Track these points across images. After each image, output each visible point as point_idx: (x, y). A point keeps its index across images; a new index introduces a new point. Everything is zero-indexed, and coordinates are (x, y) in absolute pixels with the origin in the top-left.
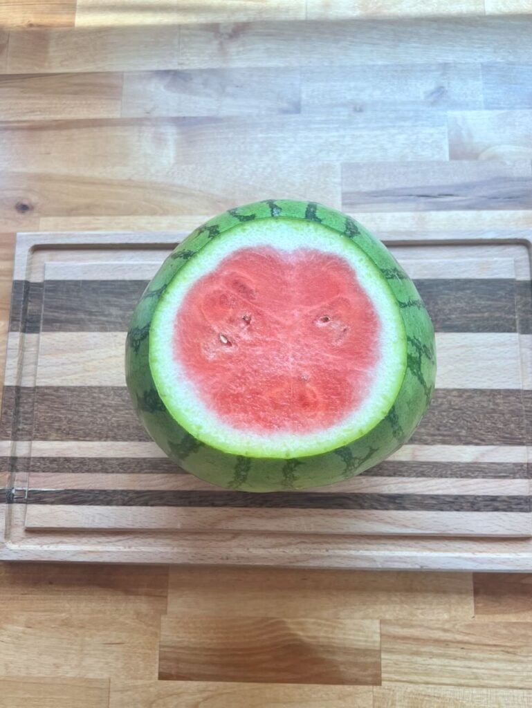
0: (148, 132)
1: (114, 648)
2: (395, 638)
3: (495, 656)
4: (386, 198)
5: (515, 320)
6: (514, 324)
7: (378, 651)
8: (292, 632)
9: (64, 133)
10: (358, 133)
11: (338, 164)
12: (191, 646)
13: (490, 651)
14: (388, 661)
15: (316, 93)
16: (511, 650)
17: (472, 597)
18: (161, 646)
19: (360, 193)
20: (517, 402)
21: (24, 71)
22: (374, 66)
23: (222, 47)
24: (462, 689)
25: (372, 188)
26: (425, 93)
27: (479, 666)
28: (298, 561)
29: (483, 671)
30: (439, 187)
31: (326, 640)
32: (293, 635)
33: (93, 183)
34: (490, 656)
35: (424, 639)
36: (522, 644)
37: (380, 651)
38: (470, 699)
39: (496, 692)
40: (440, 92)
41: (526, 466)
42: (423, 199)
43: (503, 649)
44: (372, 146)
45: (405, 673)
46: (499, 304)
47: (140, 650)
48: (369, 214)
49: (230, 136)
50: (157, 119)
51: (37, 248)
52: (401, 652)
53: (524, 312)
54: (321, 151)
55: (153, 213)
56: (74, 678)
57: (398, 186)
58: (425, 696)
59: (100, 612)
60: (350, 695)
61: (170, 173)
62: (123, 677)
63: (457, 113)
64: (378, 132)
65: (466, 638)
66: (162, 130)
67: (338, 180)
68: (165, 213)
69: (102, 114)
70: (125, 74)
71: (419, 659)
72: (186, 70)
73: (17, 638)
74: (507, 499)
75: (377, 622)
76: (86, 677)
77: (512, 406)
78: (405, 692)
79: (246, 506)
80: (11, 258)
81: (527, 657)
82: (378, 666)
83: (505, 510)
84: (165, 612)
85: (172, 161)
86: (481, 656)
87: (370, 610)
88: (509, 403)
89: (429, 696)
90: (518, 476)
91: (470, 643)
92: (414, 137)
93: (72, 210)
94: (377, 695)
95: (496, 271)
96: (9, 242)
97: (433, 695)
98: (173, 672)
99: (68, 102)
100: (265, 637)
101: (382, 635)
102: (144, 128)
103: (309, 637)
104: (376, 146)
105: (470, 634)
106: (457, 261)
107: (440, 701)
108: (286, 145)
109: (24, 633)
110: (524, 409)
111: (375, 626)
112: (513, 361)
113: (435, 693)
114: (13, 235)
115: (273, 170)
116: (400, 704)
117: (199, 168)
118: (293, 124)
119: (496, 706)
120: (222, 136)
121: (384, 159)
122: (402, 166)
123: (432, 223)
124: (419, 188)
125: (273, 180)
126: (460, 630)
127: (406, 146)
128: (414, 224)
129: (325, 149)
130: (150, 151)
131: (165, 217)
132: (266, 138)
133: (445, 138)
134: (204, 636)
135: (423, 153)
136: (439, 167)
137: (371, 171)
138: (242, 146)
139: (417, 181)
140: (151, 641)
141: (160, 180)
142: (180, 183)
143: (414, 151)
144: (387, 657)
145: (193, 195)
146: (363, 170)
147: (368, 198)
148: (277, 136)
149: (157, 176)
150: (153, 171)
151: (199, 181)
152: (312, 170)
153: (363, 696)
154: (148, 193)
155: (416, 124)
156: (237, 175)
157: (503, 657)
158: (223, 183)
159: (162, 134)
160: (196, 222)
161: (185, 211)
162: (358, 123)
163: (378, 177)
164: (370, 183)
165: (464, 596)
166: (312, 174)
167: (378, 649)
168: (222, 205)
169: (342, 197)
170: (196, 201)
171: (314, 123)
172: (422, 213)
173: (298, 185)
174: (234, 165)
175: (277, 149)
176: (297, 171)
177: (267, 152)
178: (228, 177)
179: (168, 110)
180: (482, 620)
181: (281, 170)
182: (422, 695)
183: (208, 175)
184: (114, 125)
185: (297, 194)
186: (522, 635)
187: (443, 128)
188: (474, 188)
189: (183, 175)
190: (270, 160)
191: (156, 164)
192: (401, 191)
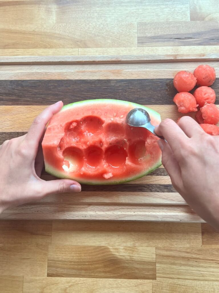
0: (43, 8)
1: (25, 261)
2: (163, 256)
3: (212, 265)
4: (159, 40)
8: (113, 253)
9: (1, 8)
10: (145, 8)
11: (136, 23)
12: (63, 260)
13: (210, 263)
14: (160, 268)
17: (201, 236)
18: (48, 260)
19: (146, 37)
24: (195, 282)
25: (153, 35)
27: (204, 270)
29: (206, 272)
30: (185, 34)
31: (129, 257)
32: (113, 255)
34: (210, 265)
35: (177, 257)
37: (155, 263)
38: (200, 286)
39: (213, 283)
42: (177, 40)
43: (216, 262)
44: (153, 14)
45: (168, 274)
47: (38, 262)
48: (150, 47)
49: (83, 9)
50: (47, 1)
52: (165, 263)
54: (127, 16)
55: (45, 47)
57: (165, 34)
58: (178, 285)
59: (18, 243)
60: (141, 284)
61: (54, 27)
62: (30, 275)
64: (155, 7)
65: (198, 256)
66: (50, 6)
67: (136, 31)
68: (51, 47)
71: (174, 267)
76: (11, 275)
78: (168, 283)
82: (154, 270)
84: (51, 243)
85: (55, 22)
86: (205, 265)
87: (151, 243)
89: (180, 285)
91: (199, 259)
92: (173, 9)
93: (6, 46)
94: (154, 284)
98: (54, 273)
100: (99, 256)
101: (156, 255)
102: (40, 5)
103: (121, 256)
104: (154, 14)
105: (199, 254)
107: (185, 287)
108: (110, 13)
111: (153, 250)
113: (182, 283)
115: (104, 26)
116: (165, 288)
117: (68, 25)
118: (114, 3)
119: (213, 290)
120: (79, 9)
121: (158, 20)
122: (167, 24)
123: (182, 52)
124: (175, 34)
125: (104, 31)
126: (195, 252)
127: (169, 14)
128: (173, 52)
129: (129, 15)
130: (43, 17)
131: (51, 49)
132: (101, 10)
133: (188, 10)
134: (69, 255)
135: (177, 17)
136: (185, 24)
137: (152, 26)
138: (89, 14)
139: (174, 31)
140: (44, 257)
141: (48, 31)
142: (58, 32)
143: (173, 16)
144: (159, 266)
145: (65, 38)
146: (149, 26)
147: (150, 39)
148: (106, 9)
149: (47, 29)
150: (45, 27)
151: (68, 31)
152: (123, 26)
153: (147, 284)
154: (43, 37)
155: (174, 3)
156: (86, 28)
157: (216, 266)
158: (79, 32)
159: (49, 8)
160: (67, 51)
161: (61, 46)
162: (145, 3)
163: (155, 29)
164: (152, 32)
165: (197, 236)
166: (123, 28)
167: (155, 262)
168: (79, 43)
169: (138, 39)
170: (66, 41)
171: (124, 3)
172: (177, 47)
173: (116, 33)
174: (85, 24)
175: (106, 16)
176: (116, 26)
177: (101, 17)
178: (82, 30)
180: (206, 247)
181: (108, 26)
182: (176, 284)
183: (72, 28)
184: (26, 4)
185: (116, 38)
187: (187, 5)
188: (202, 34)
189: (60, 29)
190: (102, 21)
191: (46, 23)
192: (167, 36)
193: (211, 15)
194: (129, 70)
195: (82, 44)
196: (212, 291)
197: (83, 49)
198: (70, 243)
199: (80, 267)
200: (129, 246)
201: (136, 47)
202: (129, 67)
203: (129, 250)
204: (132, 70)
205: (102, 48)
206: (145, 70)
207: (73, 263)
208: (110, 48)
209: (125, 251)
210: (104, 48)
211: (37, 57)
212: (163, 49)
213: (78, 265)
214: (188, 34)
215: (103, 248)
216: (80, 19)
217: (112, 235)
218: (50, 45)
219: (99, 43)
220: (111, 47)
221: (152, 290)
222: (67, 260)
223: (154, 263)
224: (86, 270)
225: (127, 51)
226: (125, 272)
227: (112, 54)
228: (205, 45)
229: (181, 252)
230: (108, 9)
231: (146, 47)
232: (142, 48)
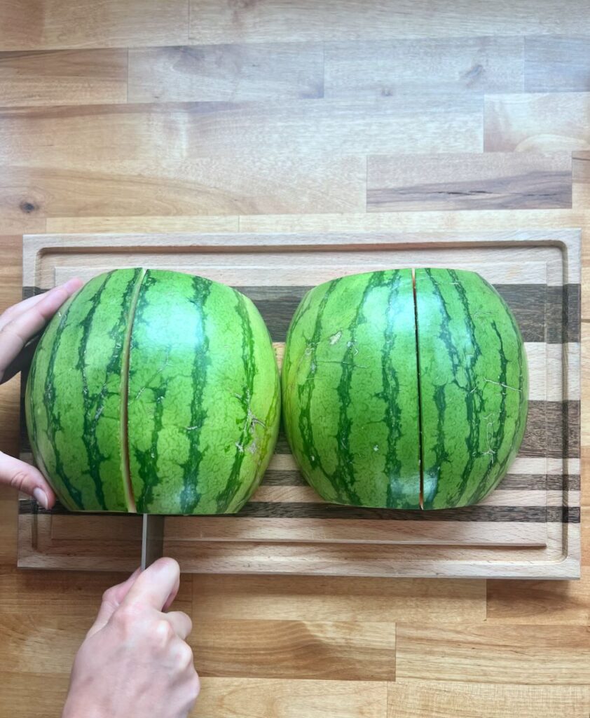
0: (158, 120)
2: (410, 639)
3: (504, 656)
4: (414, 195)
5: (543, 328)
6: (542, 334)
8: (312, 634)
9: (66, 121)
10: (385, 121)
11: (363, 158)
12: (216, 646)
13: (500, 651)
14: (403, 660)
15: (340, 73)
16: (519, 650)
17: (485, 602)
19: (386, 190)
20: (541, 414)
21: (19, 48)
22: (405, 40)
23: (236, 18)
24: (471, 685)
25: (400, 184)
26: (460, 73)
27: (488, 664)
28: (318, 569)
29: (491, 668)
30: (472, 183)
31: (343, 641)
32: (312, 636)
33: (101, 179)
34: (497, 655)
35: (436, 640)
36: (530, 644)
37: (395, 651)
38: (479, 693)
39: (503, 687)
40: (477, 71)
41: (545, 477)
42: (453, 197)
43: (512, 649)
44: (400, 136)
45: (418, 671)
46: (528, 311)
48: (395, 214)
49: (247, 124)
50: (167, 105)
51: (46, 252)
52: (415, 652)
53: (553, 320)
54: (345, 142)
55: (167, 214)
57: (428, 182)
58: (436, 690)
60: (365, 689)
61: (183, 168)
63: (494, 97)
64: (407, 120)
65: (478, 639)
66: (172, 118)
67: (363, 175)
68: (179, 213)
69: (107, 100)
70: (130, 51)
71: (431, 658)
72: (198, 46)
73: (51, 639)
74: (524, 510)
75: (394, 624)
77: (535, 417)
78: (418, 687)
79: (267, 516)
80: (19, 263)
81: (534, 656)
82: (392, 664)
83: (521, 520)
85: (185, 154)
86: (491, 655)
87: (387, 614)
88: (532, 415)
89: (440, 691)
90: (536, 487)
91: (480, 644)
92: (447, 125)
93: (80, 209)
94: (391, 690)
95: (526, 276)
96: (16, 246)
97: (443, 689)
99: (68, 85)
100: (285, 638)
101: (397, 637)
102: (152, 114)
103: (327, 638)
104: (405, 135)
105: (480, 635)
106: (486, 265)
107: (450, 694)
108: (307, 134)
109: (58, 635)
110: (547, 420)
111: (391, 628)
112: (540, 372)
113: (445, 688)
114: (20, 237)
115: (294, 164)
116: (413, 697)
117: (213, 162)
118: (315, 110)
119: (503, 699)
120: (238, 125)
121: (413, 151)
122: (432, 159)
123: (462, 224)
124: (450, 183)
125: (293, 175)
126: (472, 632)
127: (437, 135)
128: (443, 225)
129: (350, 139)
130: (160, 143)
131: (179, 217)
132: (286, 127)
133: (480, 126)
134: (227, 637)
135: (457, 144)
136: (472, 160)
137: (399, 164)
138: (260, 136)
139: (448, 175)
141: (172, 176)
142: (194, 179)
143: (447, 142)
144: (401, 656)
145: (208, 192)
146: (390, 164)
147: (394, 195)
148: (298, 124)
149: (169, 171)
150: (164, 166)
151: (214, 176)
152: (335, 164)
153: (378, 690)
154: (160, 190)
155: (449, 110)
156: (255, 169)
157: (513, 656)
158: (240, 179)
159: (173, 122)
160: (212, 222)
161: (200, 211)
162: (385, 109)
163: (406, 171)
164: (397, 179)
165: (477, 602)
166: (335, 169)
167: (394, 649)
168: (239, 204)
169: (367, 195)
170: (212, 200)
171: (338, 109)
172: (451, 212)
173: (320, 181)
174: (251, 158)
175: (298, 140)
176: (319, 165)
177: (287, 143)
178: (245, 172)
179: (179, 94)
180: (493, 623)
181: (302, 164)
182: (433, 690)
183: (224, 170)
184: (121, 112)
185: (319, 191)
186: (530, 637)
187: (478, 115)
188: (508, 184)
189: (196, 170)
190: (290, 152)
191: (167, 157)
192: (430, 187)
193: (531, 138)
195: (244, 204)
196: (500, 701)
197: (248, 216)
198: (229, 615)
199: (249, 658)
200: (344, 620)
201: (363, 213)
203: (343, 627)
205: (288, 215)
207: (234, 652)
208: (307, 215)
209: (336, 630)
210: (293, 216)
212: (421, 216)
213: (245, 654)
214: (477, 182)
215: (291, 624)
216: (241, 147)
217: (310, 599)
218: (176, 209)
219: (284, 204)
220: (310, 213)
221: (386, 700)
222: (223, 646)
223: (392, 652)
224: (260, 663)
225: (343, 222)
227: (312, 229)
228: (513, 208)
229: (445, 631)
230: (303, 123)
231: (385, 213)
232: (375, 214)
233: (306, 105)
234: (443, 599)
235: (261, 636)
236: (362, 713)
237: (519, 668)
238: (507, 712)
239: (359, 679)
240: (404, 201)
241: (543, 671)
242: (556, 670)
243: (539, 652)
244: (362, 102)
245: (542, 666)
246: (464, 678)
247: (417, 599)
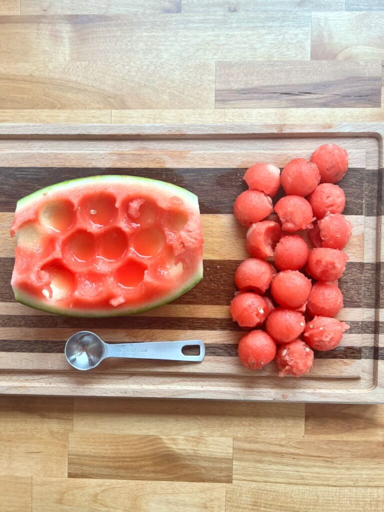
0: (46, 29)
1: (34, 455)
2: (244, 450)
3: (318, 464)
4: (254, 95)
5: (362, 204)
6: (361, 208)
7: (231, 459)
8: (168, 446)
10: (231, 33)
11: (213, 63)
12: (91, 454)
13: (314, 460)
14: (238, 467)
16: (329, 460)
17: (304, 422)
18: (69, 455)
19: (230, 90)
20: (359, 273)
24: (291, 486)
25: (242, 86)
27: (305, 471)
29: (307, 474)
30: (300, 86)
31: (192, 451)
34: (314, 464)
35: (266, 452)
36: (338, 456)
38: (297, 493)
39: (316, 488)
41: (361, 323)
42: (285, 97)
43: (324, 459)
44: (244, 45)
45: (250, 475)
46: (350, 190)
47: (54, 457)
48: (238, 109)
49: (118, 34)
50: (53, 17)
52: (248, 460)
53: (370, 197)
54: (197, 50)
55: (53, 107)
56: (6, 476)
57: (264, 84)
58: (264, 490)
59: (22, 430)
60: (209, 489)
61: (66, 70)
62: (41, 475)
63: (321, 15)
64: (249, 32)
65: (297, 451)
66: (57, 28)
67: (212, 78)
68: (63, 107)
71: (261, 465)
74: (344, 349)
76: (14, 475)
77: (354, 276)
78: (250, 488)
81: (341, 464)
82: (230, 469)
84: (72, 431)
85: (68, 58)
86: (308, 463)
87: (226, 431)
89: (267, 491)
90: (354, 331)
91: (300, 455)
92: (281, 37)
94: (229, 490)
97: (270, 490)
98: (79, 472)
100: (146, 449)
101: (234, 449)
102: (41, 25)
103: (179, 449)
104: (247, 45)
105: (299, 448)
107: (275, 494)
108: (167, 43)
110: (363, 278)
111: (230, 441)
115: (156, 67)
116: (245, 495)
117: (91, 65)
118: (174, 23)
119: (316, 498)
120: (111, 35)
121: (253, 58)
122: (269, 65)
123: (292, 119)
124: (282, 85)
125: (155, 77)
126: (293, 445)
127: (273, 46)
128: (276, 120)
129: (203, 47)
130: (47, 48)
131: (63, 111)
132: (150, 37)
133: (308, 38)
134: (101, 448)
135: (288, 53)
136: (300, 67)
137: (242, 69)
138: (129, 44)
139: (281, 79)
140: (61, 451)
141: (57, 77)
142: (75, 79)
143: (280, 51)
144: (237, 464)
145: (87, 90)
146: (236, 69)
147: (237, 95)
148: (159, 35)
149: (54, 72)
150: (50, 68)
151: (91, 77)
152: (190, 68)
153: (219, 490)
154: (47, 88)
155: (283, 24)
156: (124, 72)
157: (323, 465)
158: (112, 79)
159: (57, 31)
160: (90, 115)
161: (80, 106)
162: (231, 23)
163: (248, 75)
164: (240, 81)
165: (297, 421)
166: (190, 72)
167: (231, 458)
168: (112, 100)
169: (215, 94)
170: (89, 96)
171: (193, 22)
172: (284, 109)
173: (177, 82)
174: (122, 63)
175: (159, 48)
176: (177, 69)
177: (150, 50)
178: (116, 74)
179: (62, 8)
180: (310, 439)
181: (163, 68)
182: (262, 490)
183: (99, 72)
184: (16, 22)
185: (176, 90)
186: (338, 449)
187: (306, 29)
188: (330, 86)
189: (77, 72)
190: (154, 58)
191: (53, 60)
192: (267, 89)
193: (350, 48)
194: (200, 152)
195: (117, 101)
196: (314, 499)
197: (119, 110)
198: (102, 430)
199: (117, 464)
200: (192, 435)
201: (212, 109)
202: (200, 146)
203: (191, 441)
204: (204, 152)
205: (151, 110)
206: (228, 152)
207: (106, 459)
209: (186, 443)
210: (155, 110)
211: (40, 126)
212: (259, 113)
213: (115, 461)
214: (305, 85)
215: (152, 438)
216: (113, 53)
217: (166, 419)
218: (61, 104)
219: (147, 101)
220: (168, 109)
221: (225, 498)
222: (97, 455)
224: (126, 468)
225: (196, 116)
226: (184, 472)
227: (171, 121)
228: (334, 107)
229: (272, 445)
230: (164, 34)
231: (230, 109)
232: (223, 110)
233: (167, 19)
234: (270, 420)
235: (126, 447)
236: (206, 508)
237: (329, 474)
238: (319, 507)
239: (204, 481)
240: (247, 99)
241: (348, 477)
242: (358, 476)
243: (346, 461)
244: (213, 17)
245: (348, 473)
246: (286, 482)
247: (250, 420)
